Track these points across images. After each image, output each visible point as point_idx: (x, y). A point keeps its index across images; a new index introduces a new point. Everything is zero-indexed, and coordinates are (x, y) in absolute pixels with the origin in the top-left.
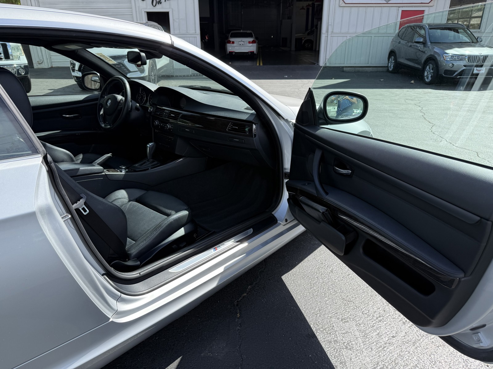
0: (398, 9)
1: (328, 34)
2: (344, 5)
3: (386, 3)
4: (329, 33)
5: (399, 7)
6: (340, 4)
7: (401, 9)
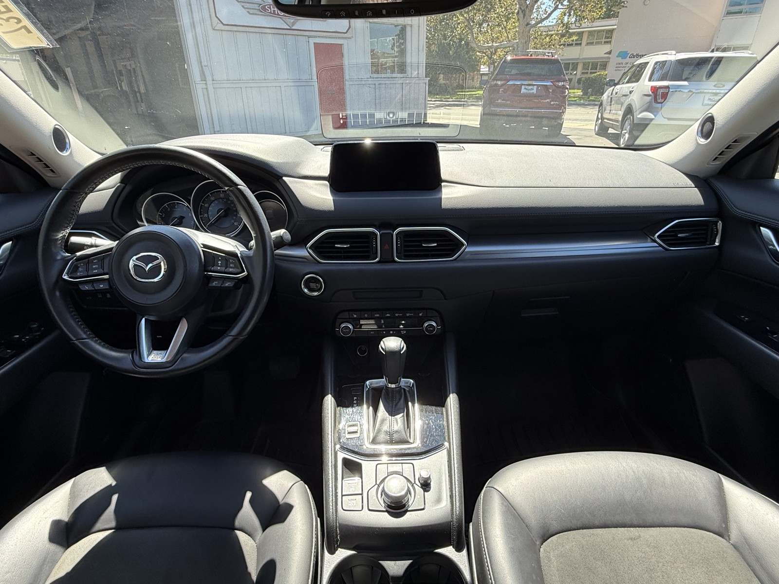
0: (307, 40)
1: (206, 84)
2: (220, 26)
3: (289, 28)
4: (209, 82)
5: (309, 37)
6: (214, 25)
7: (312, 41)
